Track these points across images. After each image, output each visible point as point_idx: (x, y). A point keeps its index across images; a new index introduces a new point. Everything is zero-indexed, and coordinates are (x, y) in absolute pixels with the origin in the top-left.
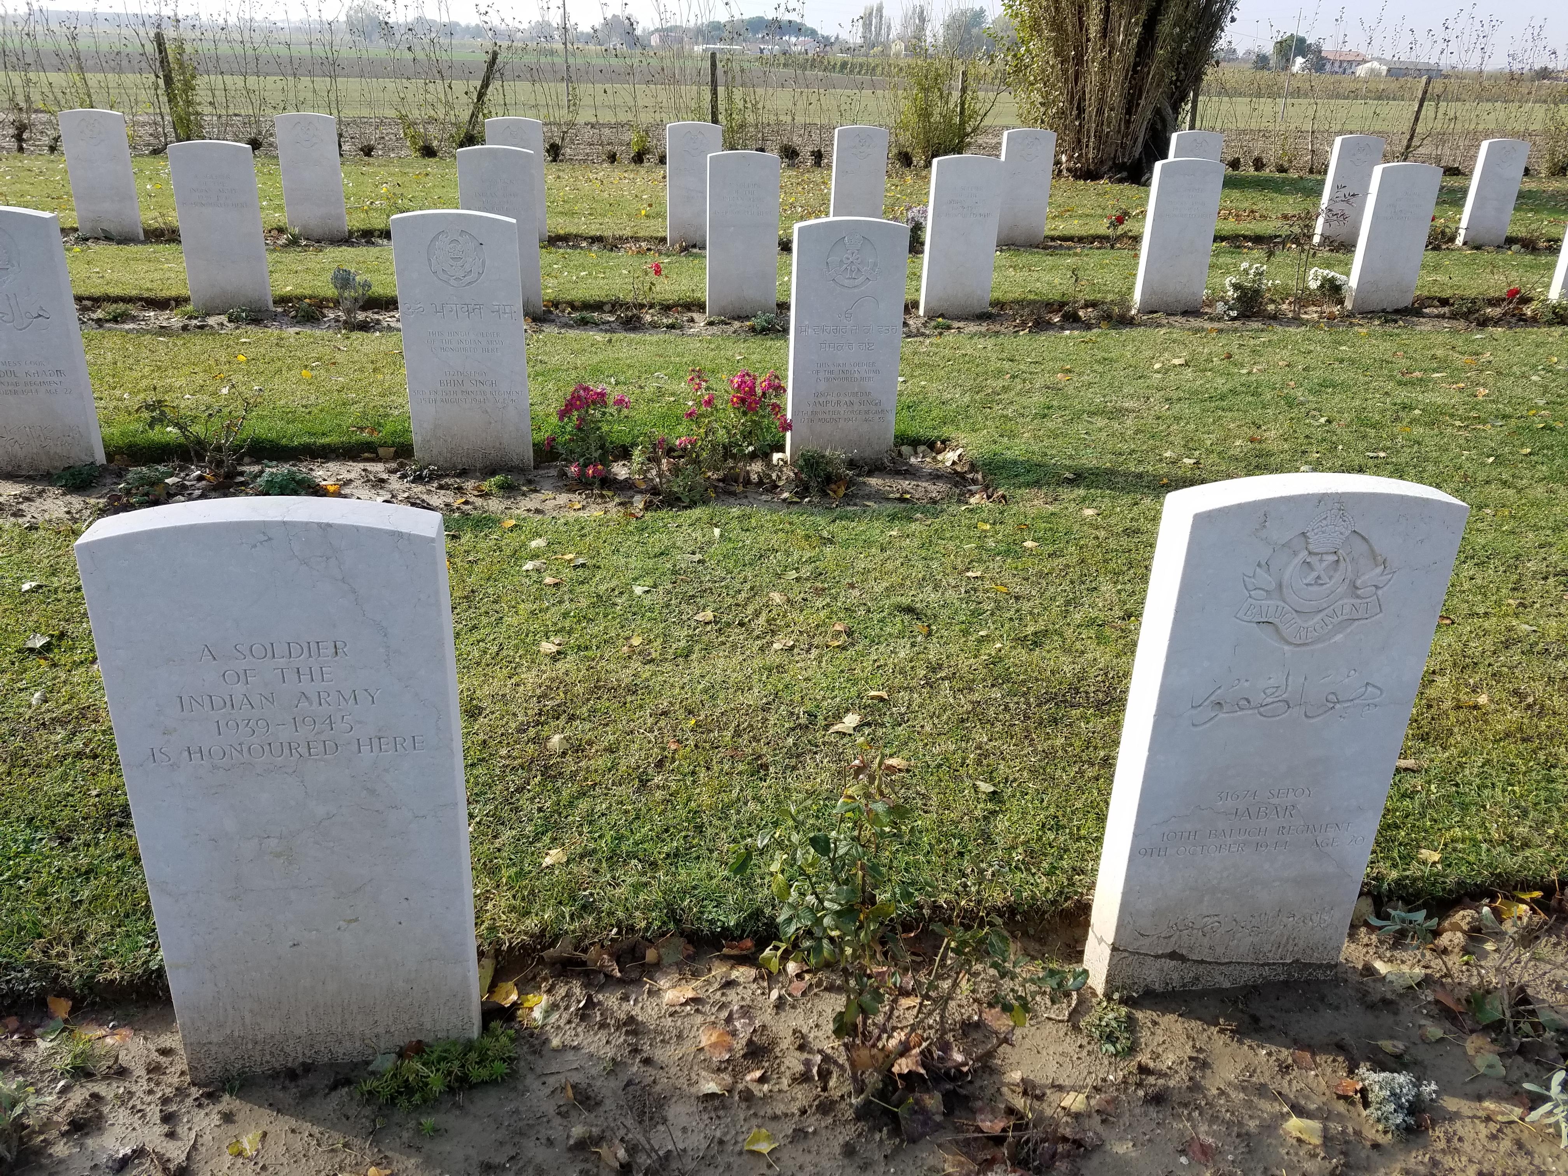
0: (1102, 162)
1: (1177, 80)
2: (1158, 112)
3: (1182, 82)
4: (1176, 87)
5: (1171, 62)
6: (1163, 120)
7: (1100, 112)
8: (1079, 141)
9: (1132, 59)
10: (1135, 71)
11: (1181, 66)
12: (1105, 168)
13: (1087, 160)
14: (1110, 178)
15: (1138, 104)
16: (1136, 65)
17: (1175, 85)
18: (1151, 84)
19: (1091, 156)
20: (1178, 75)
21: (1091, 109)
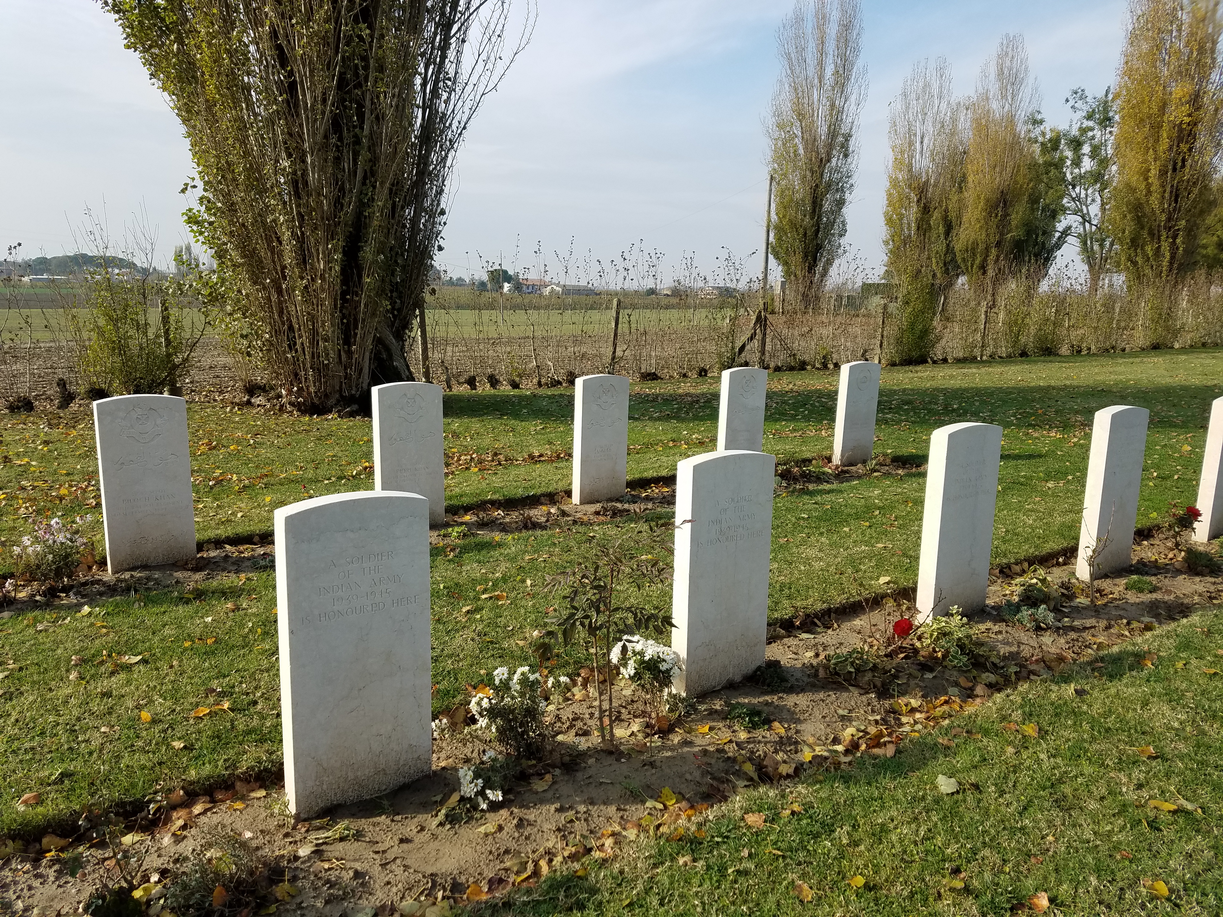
0: (326, 396)
1: (393, 308)
2: (379, 341)
3: (399, 310)
4: (394, 316)
5: (383, 291)
6: (388, 349)
7: (314, 343)
8: (296, 375)
9: (337, 288)
10: (344, 300)
11: (395, 294)
12: (332, 401)
13: (309, 393)
14: (339, 412)
15: (356, 334)
16: (344, 294)
17: (393, 313)
18: (365, 313)
19: (312, 389)
20: (393, 304)
21: (303, 339)
